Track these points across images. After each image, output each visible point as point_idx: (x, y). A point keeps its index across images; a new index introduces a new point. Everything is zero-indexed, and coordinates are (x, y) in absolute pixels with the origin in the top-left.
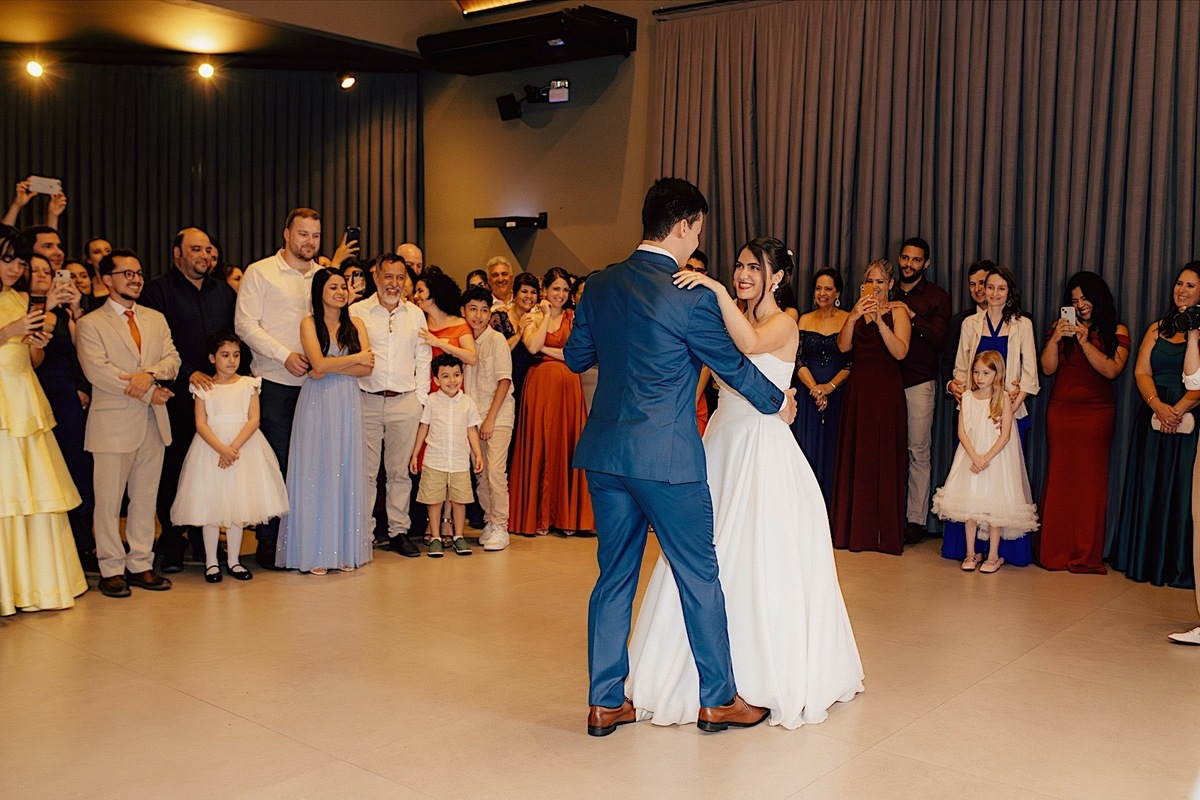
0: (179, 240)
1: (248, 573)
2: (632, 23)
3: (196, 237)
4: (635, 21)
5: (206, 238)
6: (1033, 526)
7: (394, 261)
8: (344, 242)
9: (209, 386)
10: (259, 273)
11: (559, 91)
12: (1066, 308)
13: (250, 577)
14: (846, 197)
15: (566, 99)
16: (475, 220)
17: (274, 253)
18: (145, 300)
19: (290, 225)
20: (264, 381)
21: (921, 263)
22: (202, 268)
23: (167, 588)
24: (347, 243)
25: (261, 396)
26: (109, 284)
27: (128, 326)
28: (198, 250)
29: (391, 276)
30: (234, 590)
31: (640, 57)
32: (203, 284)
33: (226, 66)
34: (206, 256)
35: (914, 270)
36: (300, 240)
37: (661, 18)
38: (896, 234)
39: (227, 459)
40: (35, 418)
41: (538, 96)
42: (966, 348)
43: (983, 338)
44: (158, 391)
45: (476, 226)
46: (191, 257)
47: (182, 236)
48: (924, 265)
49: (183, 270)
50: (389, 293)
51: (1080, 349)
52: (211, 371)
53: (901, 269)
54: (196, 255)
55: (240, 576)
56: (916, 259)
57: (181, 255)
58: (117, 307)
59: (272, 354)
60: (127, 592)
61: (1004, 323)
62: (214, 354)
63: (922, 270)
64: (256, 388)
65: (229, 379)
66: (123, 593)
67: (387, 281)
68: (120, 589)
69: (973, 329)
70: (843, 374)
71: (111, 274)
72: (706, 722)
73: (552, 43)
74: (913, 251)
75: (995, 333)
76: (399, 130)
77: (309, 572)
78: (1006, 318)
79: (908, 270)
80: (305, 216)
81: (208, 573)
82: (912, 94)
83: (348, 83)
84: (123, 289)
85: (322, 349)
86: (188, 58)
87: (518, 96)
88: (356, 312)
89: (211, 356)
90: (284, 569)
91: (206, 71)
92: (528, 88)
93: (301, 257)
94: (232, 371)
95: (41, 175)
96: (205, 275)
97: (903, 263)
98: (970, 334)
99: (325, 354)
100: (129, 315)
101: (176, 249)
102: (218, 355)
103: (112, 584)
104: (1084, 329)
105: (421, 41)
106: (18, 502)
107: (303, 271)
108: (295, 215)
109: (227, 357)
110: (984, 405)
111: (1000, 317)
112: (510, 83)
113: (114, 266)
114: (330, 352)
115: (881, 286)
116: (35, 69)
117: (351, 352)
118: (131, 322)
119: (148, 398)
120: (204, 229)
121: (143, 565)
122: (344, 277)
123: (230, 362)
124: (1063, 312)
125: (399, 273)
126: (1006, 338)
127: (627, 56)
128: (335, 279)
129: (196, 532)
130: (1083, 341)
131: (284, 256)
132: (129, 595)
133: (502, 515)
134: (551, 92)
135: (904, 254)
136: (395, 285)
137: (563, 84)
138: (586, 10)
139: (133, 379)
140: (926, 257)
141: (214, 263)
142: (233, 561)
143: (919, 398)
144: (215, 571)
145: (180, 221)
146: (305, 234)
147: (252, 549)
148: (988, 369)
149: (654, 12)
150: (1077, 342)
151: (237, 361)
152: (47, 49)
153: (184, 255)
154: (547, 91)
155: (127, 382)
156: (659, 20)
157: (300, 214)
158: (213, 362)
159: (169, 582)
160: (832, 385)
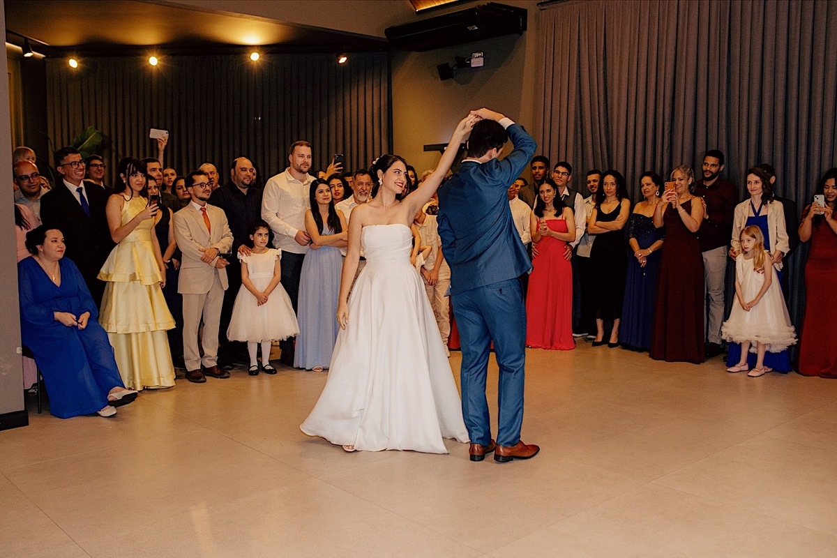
0: (234, 164)
1: (274, 370)
2: (523, 13)
3: (244, 162)
4: (526, 10)
5: (250, 163)
6: (794, 341)
7: (364, 174)
8: (333, 164)
9: (249, 254)
10: (276, 184)
11: (477, 60)
12: (818, 196)
13: (276, 373)
14: (667, 123)
15: (482, 65)
16: (424, 146)
17: (284, 171)
18: (212, 201)
19: (292, 152)
20: (283, 251)
21: (717, 168)
22: (247, 182)
23: (228, 377)
24: (335, 163)
25: (281, 261)
26: (192, 192)
27: (202, 217)
28: (245, 171)
29: (362, 183)
30: (266, 380)
31: (530, 35)
32: (248, 191)
33: (268, 53)
34: (249, 174)
35: (712, 172)
36: (300, 161)
37: (542, 8)
38: (701, 148)
39: (262, 300)
40: (156, 275)
41: (463, 63)
42: (738, 225)
43: (749, 218)
44: (220, 260)
45: (425, 150)
46: (241, 175)
47: (236, 161)
48: (719, 169)
49: (236, 183)
50: (361, 195)
51: (827, 224)
52: (251, 245)
53: (703, 172)
54: (244, 173)
55: (269, 372)
56: (713, 165)
57: (235, 174)
58: (196, 205)
59: (287, 233)
60: (204, 380)
61: (763, 206)
62: (253, 235)
63: (718, 172)
64: (278, 256)
65: (262, 251)
66: (202, 380)
67: (360, 187)
68: (200, 378)
69: (742, 212)
70: (659, 243)
71: (192, 186)
72: (500, 456)
73: (470, 28)
74: (711, 160)
75: (757, 214)
76: (376, 89)
77: (311, 370)
78: (764, 202)
79: (708, 173)
80: (302, 145)
81: (251, 369)
82: (712, 51)
83: (343, 60)
84: (201, 194)
85: (319, 230)
86: (243, 49)
87: (451, 65)
88: (340, 207)
89: (251, 236)
90: (299, 368)
91: (255, 57)
92: (457, 58)
93: (301, 171)
94: (264, 245)
95: (158, 128)
96: (249, 186)
97: (704, 168)
98: (740, 216)
99: (320, 233)
100: (203, 210)
101: (232, 170)
102: (256, 235)
103: (193, 375)
104: (829, 210)
105: (387, 31)
106: (147, 323)
107: (302, 181)
108: (295, 145)
109: (260, 237)
110: (749, 264)
111: (760, 202)
112: (446, 56)
113: (193, 181)
114: (323, 232)
115: (682, 182)
116: (153, 61)
117: (336, 233)
118: (204, 214)
119: (214, 263)
120: (248, 157)
121: (211, 363)
122: (329, 186)
123: (262, 240)
124: (815, 199)
125: (367, 181)
126: (765, 217)
127: (521, 34)
128: (322, 187)
129: (244, 345)
130: (828, 218)
131: (290, 171)
132: (205, 381)
133: (446, 335)
134: (472, 61)
135: (705, 162)
136: (365, 189)
137: (480, 55)
138: (492, 6)
139: (207, 252)
140: (721, 163)
141: (254, 177)
142: (265, 362)
143: (714, 258)
144: (256, 368)
145: (234, 153)
146: (302, 156)
147: (278, 356)
148: (750, 238)
149: (538, 4)
150: (825, 218)
151: (267, 239)
152: (161, 48)
153: (237, 173)
154: (470, 60)
155: (203, 253)
156: (542, 10)
157: (298, 144)
158: (252, 239)
159: (229, 373)
160: (650, 251)
